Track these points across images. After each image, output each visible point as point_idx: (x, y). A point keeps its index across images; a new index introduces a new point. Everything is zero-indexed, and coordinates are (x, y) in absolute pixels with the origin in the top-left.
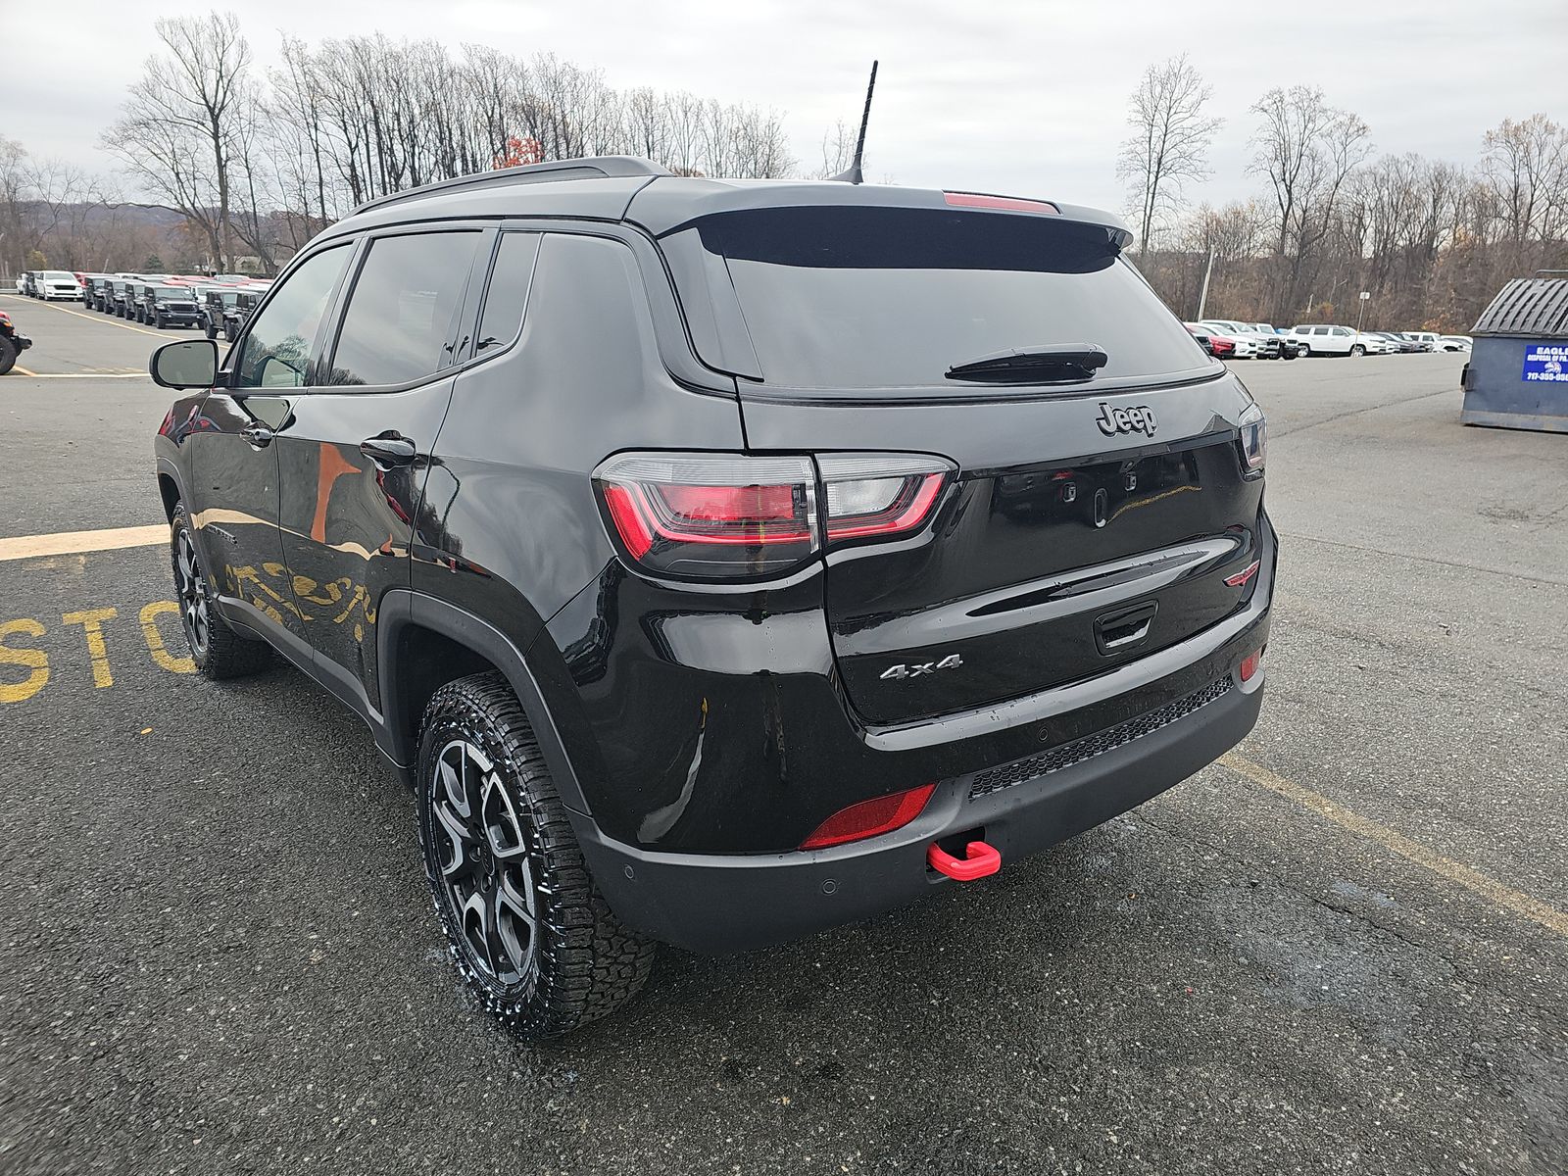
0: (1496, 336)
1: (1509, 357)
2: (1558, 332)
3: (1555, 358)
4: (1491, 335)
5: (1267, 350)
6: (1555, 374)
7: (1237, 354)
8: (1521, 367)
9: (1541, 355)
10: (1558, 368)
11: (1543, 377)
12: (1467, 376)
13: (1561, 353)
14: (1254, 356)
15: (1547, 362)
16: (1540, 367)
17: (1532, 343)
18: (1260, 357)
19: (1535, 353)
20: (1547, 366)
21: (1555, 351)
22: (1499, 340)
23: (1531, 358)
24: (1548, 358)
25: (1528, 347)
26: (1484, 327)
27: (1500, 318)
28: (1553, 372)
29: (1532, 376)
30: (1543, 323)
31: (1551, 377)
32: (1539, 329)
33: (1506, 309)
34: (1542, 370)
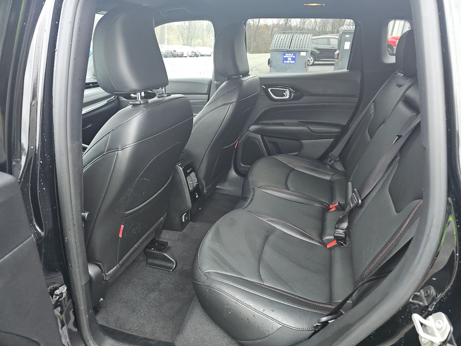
0: (276, 51)
1: (279, 56)
2: (290, 49)
3: (290, 56)
4: (275, 50)
5: (192, 54)
6: (290, 61)
7: (184, 56)
8: (282, 59)
9: (287, 56)
10: (291, 59)
12: (269, 62)
13: (291, 55)
14: (188, 56)
15: (288, 58)
16: (286, 59)
17: (285, 52)
18: (190, 56)
20: (288, 59)
21: (290, 54)
22: (277, 52)
23: (285, 57)
24: (288, 57)
25: (284, 54)
26: (273, 48)
27: (276, 45)
28: (290, 60)
29: (285, 62)
30: (286, 47)
31: (289, 62)
32: (286, 48)
33: (277, 42)
34: (287, 60)
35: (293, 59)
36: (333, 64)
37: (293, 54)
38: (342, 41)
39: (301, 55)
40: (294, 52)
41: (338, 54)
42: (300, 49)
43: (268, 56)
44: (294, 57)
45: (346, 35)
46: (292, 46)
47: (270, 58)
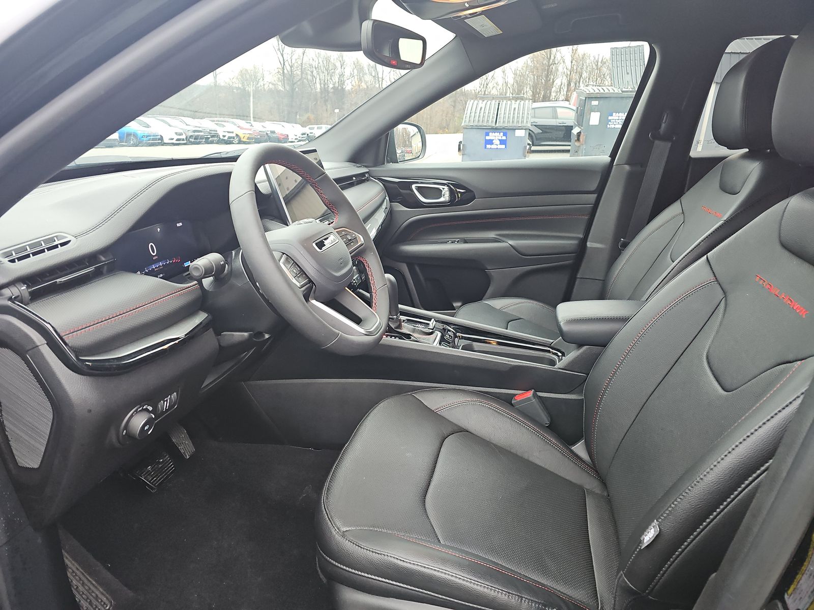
0: (472, 128)
1: (479, 137)
2: (497, 125)
3: (497, 138)
4: (471, 127)
8: (483, 142)
9: (492, 136)
10: (498, 142)
11: (493, 146)
12: (460, 147)
13: (499, 135)
15: (493, 140)
16: (490, 142)
17: (488, 131)
19: (489, 135)
20: (494, 142)
21: (497, 134)
22: (474, 130)
23: (488, 138)
24: (493, 138)
25: (486, 133)
26: (467, 123)
27: (472, 119)
28: (496, 144)
29: (488, 146)
30: (490, 121)
31: (495, 147)
32: (490, 124)
33: (473, 114)
34: (492, 144)
35: (502, 142)
36: (568, 151)
37: (502, 134)
38: (586, 112)
39: (516, 135)
40: (505, 131)
41: (579, 134)
42: (515, 124)
43: (459, 137)
44: (504, 138)
45: (592, 102)
46: (500, 119)
47: (462, 140)
